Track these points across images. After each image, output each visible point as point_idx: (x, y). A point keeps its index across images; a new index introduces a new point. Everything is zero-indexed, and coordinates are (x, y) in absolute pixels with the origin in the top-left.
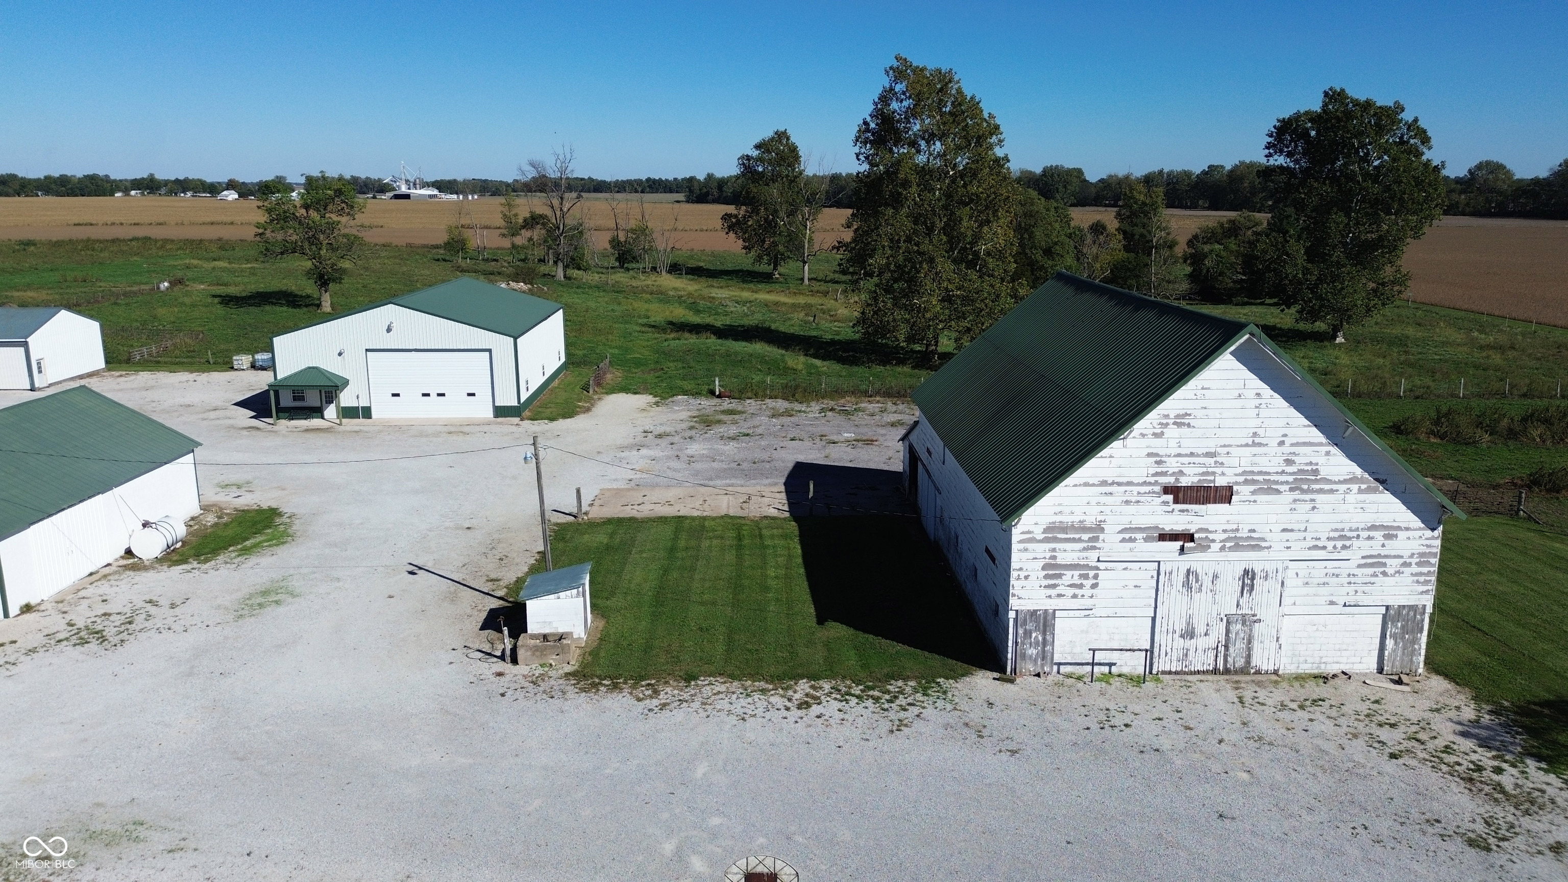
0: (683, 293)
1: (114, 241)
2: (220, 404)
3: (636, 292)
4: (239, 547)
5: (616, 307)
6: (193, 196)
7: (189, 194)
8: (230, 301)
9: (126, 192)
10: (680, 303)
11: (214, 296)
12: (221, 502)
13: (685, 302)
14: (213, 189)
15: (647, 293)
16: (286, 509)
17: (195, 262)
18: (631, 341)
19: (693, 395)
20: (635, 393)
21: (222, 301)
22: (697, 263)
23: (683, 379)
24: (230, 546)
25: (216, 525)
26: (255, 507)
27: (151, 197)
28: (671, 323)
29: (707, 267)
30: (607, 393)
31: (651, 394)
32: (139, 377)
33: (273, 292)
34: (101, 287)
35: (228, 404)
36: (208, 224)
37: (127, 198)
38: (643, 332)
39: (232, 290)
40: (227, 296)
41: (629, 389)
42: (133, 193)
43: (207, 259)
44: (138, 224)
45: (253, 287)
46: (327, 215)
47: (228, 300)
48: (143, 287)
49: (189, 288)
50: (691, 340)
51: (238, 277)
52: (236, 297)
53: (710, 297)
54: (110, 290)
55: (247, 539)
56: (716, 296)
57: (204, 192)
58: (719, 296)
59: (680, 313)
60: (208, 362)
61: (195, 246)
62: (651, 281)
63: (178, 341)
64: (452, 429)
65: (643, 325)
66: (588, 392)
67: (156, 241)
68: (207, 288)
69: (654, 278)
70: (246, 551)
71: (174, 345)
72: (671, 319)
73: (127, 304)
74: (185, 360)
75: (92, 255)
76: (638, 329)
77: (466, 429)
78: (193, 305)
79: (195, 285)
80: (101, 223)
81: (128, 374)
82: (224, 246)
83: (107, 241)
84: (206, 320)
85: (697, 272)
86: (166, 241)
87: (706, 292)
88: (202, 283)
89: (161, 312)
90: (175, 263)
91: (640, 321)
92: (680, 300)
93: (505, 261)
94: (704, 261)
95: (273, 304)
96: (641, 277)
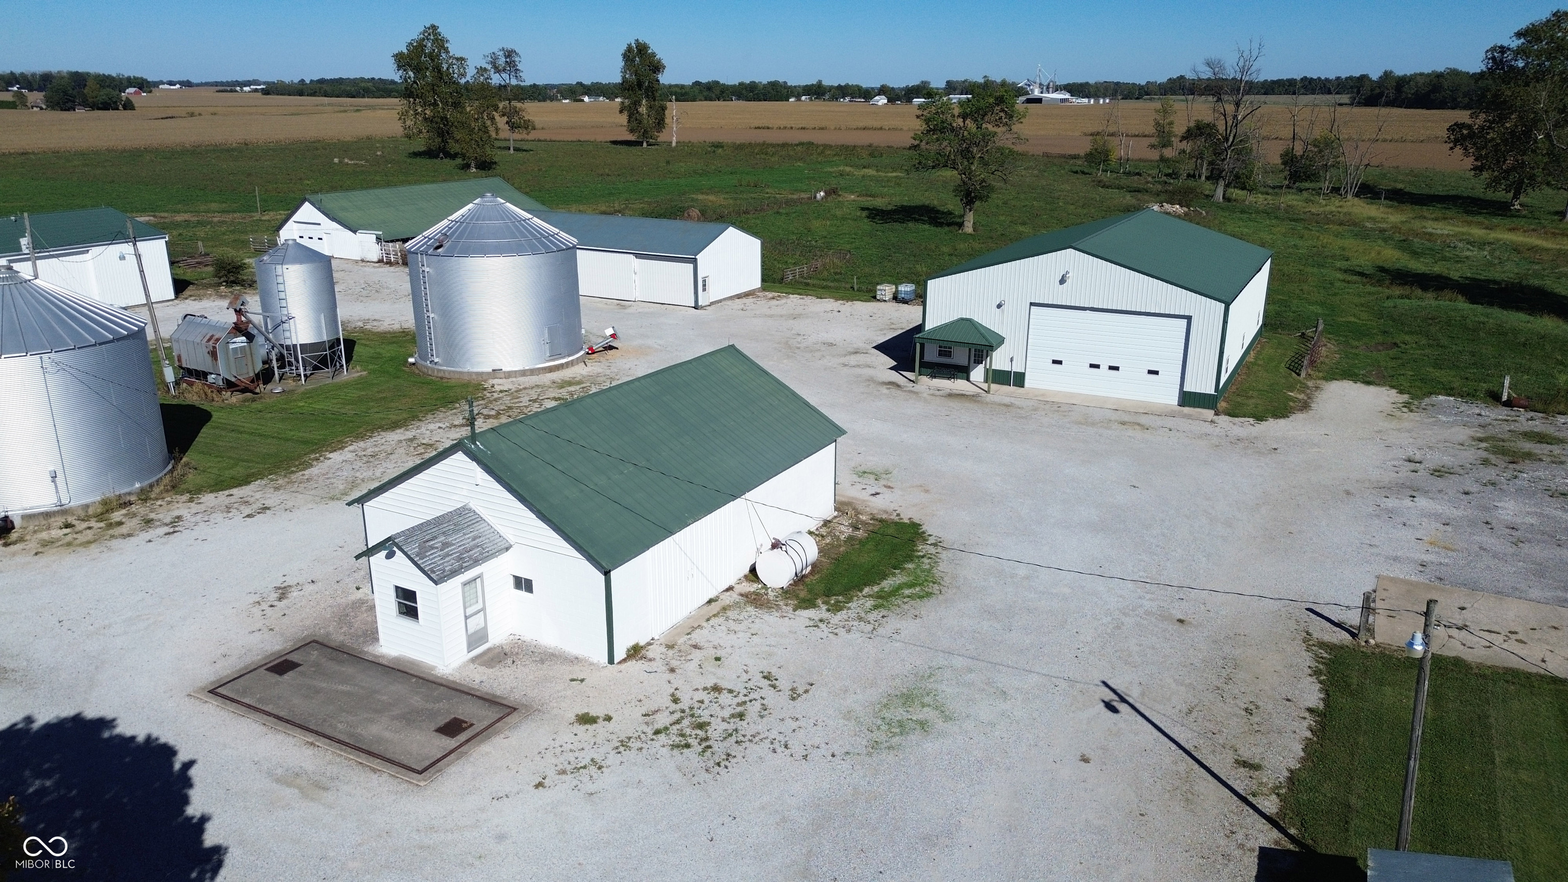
0: (1384, 226)
1: (784, 145)
2: (860, 345)
3: (1321, 221)
4: (876, 589)
5: (1300, 243)
6: (850, 101)
7: (847, 99)
8: (876, 215)
9: (798, 98)
10: (1385, 240)
11: (863, 209)
12: (856, 499)
13: (1391, 238)
14: (867, 94)
15: (1334, 223)
16: (931, 528)
17: (848, 169)
18: (1335, 294)
19: (1462, 397)
20: (1368, 383)
21: (870, 214)
22: (1393, 184)
23: (1437, 365)
24: (866, 585)
25: (850, 538)
26: (894, 517)
27: (818, 102)
28: (1382, 269)
29: (1407, 189)
30: (1326, 379)
31: (1393, 387)
32: (789, 301)
33: (916, 207)
34: (767, 193)
35: (870, 347)
36: (860, 129)
37: (798, 102)
38: (1348, 282)
39: (879, 203)
40: (874, 209)
41: (1357, 375)
42: (803, 98)
43: (857, 167)
44: (804, 128)
45: (898, 198)
46: (984, 126)
47: (876, 214)
48: (803, 195)
49: (840, 199)
50: (1429, 301)
51: (884, 187)
52: (882, 210)
53: (1426, 234)
54: (775, 197)
55: (884, 577)
56: (1434, 231)
57: (860, 97)
58: (1439, 232)
59: (1392, 256)
60: (852, 288)
61: (848, 152)
62: (1334, 205)
63: (828, 261)
64: (1126, 418)
65: (1346, 271)
66: (1299, 375)
67: (818, 146)
68: (856, 199)
69: (1337, 203)
70: (884, 599)
71: (824, 265)
72: (1381, 264)
73: (787, 214)
74: (832, 284)
75: (764, 159)
76: (1340, 276)
77: (1143, 420)
78: (844, 219)
79: (846, 195)
80: (776, 126)
81: (779, 296)
82: (874, 152)
83: (778, 145)
84: (853, 236)
85: (1398, 197)
86: (826, 147)
87: (1417, 225)
88: (852, 193)
89: (816, 224)
90: (831, 170)
91: (1338, 264)
92: (1384, 235)
93: (1149, 175)
94: (1402, 181)
95: (917, 220)
96: (1321, 201)
